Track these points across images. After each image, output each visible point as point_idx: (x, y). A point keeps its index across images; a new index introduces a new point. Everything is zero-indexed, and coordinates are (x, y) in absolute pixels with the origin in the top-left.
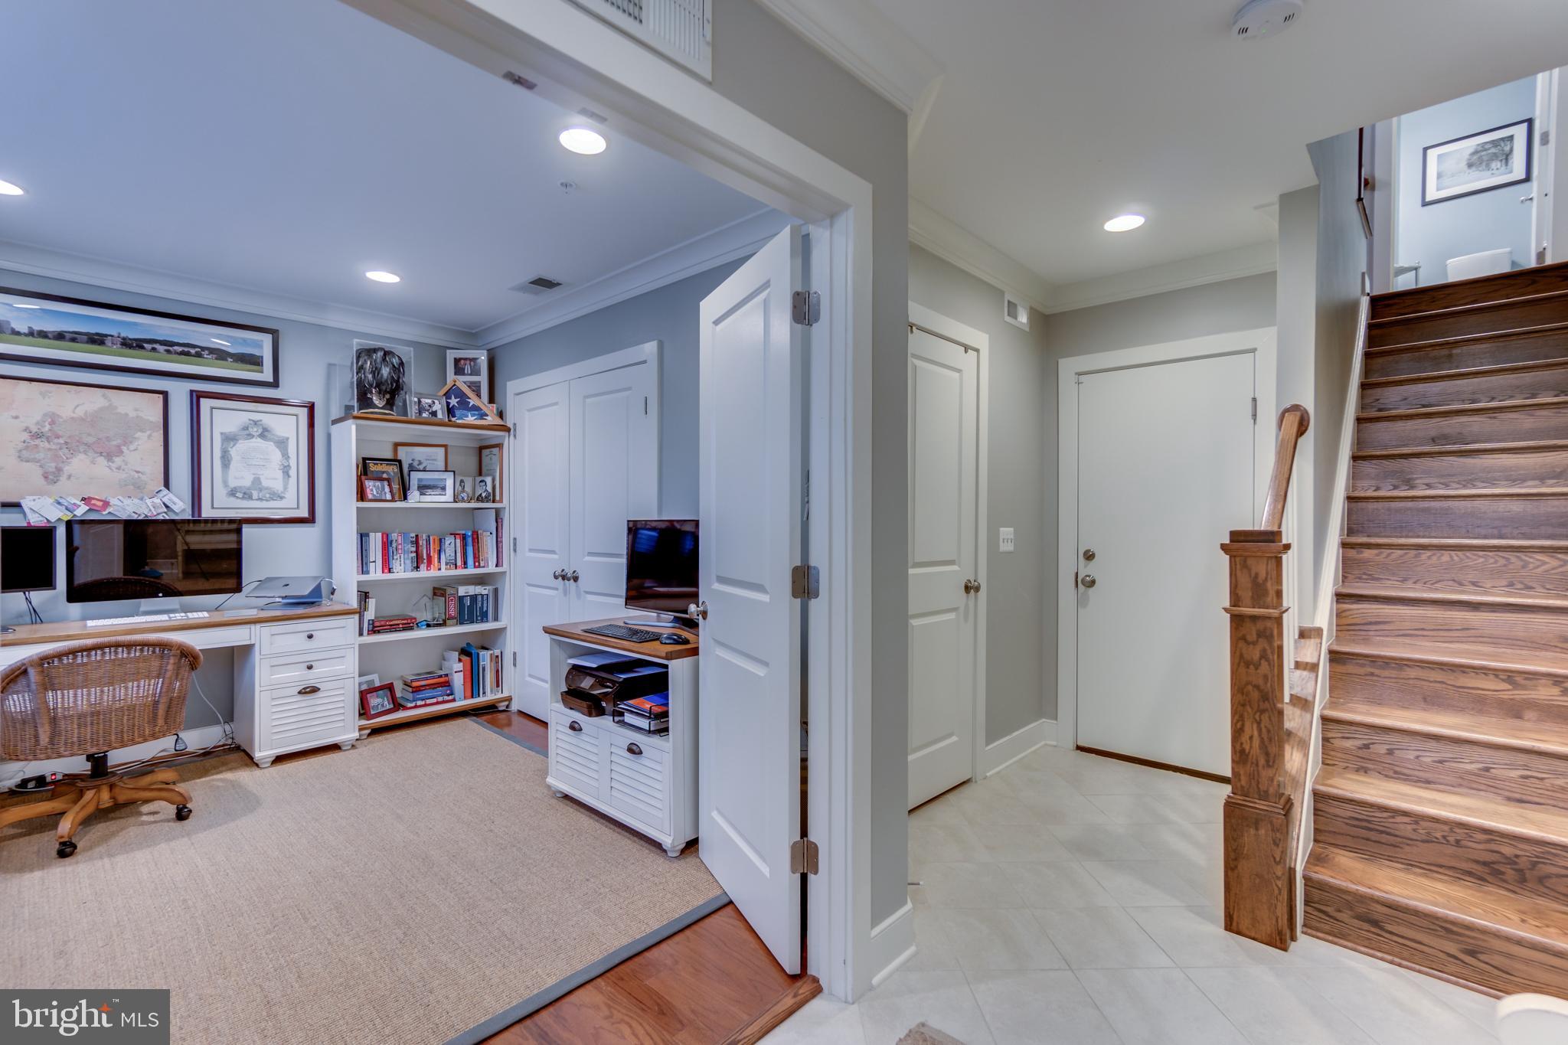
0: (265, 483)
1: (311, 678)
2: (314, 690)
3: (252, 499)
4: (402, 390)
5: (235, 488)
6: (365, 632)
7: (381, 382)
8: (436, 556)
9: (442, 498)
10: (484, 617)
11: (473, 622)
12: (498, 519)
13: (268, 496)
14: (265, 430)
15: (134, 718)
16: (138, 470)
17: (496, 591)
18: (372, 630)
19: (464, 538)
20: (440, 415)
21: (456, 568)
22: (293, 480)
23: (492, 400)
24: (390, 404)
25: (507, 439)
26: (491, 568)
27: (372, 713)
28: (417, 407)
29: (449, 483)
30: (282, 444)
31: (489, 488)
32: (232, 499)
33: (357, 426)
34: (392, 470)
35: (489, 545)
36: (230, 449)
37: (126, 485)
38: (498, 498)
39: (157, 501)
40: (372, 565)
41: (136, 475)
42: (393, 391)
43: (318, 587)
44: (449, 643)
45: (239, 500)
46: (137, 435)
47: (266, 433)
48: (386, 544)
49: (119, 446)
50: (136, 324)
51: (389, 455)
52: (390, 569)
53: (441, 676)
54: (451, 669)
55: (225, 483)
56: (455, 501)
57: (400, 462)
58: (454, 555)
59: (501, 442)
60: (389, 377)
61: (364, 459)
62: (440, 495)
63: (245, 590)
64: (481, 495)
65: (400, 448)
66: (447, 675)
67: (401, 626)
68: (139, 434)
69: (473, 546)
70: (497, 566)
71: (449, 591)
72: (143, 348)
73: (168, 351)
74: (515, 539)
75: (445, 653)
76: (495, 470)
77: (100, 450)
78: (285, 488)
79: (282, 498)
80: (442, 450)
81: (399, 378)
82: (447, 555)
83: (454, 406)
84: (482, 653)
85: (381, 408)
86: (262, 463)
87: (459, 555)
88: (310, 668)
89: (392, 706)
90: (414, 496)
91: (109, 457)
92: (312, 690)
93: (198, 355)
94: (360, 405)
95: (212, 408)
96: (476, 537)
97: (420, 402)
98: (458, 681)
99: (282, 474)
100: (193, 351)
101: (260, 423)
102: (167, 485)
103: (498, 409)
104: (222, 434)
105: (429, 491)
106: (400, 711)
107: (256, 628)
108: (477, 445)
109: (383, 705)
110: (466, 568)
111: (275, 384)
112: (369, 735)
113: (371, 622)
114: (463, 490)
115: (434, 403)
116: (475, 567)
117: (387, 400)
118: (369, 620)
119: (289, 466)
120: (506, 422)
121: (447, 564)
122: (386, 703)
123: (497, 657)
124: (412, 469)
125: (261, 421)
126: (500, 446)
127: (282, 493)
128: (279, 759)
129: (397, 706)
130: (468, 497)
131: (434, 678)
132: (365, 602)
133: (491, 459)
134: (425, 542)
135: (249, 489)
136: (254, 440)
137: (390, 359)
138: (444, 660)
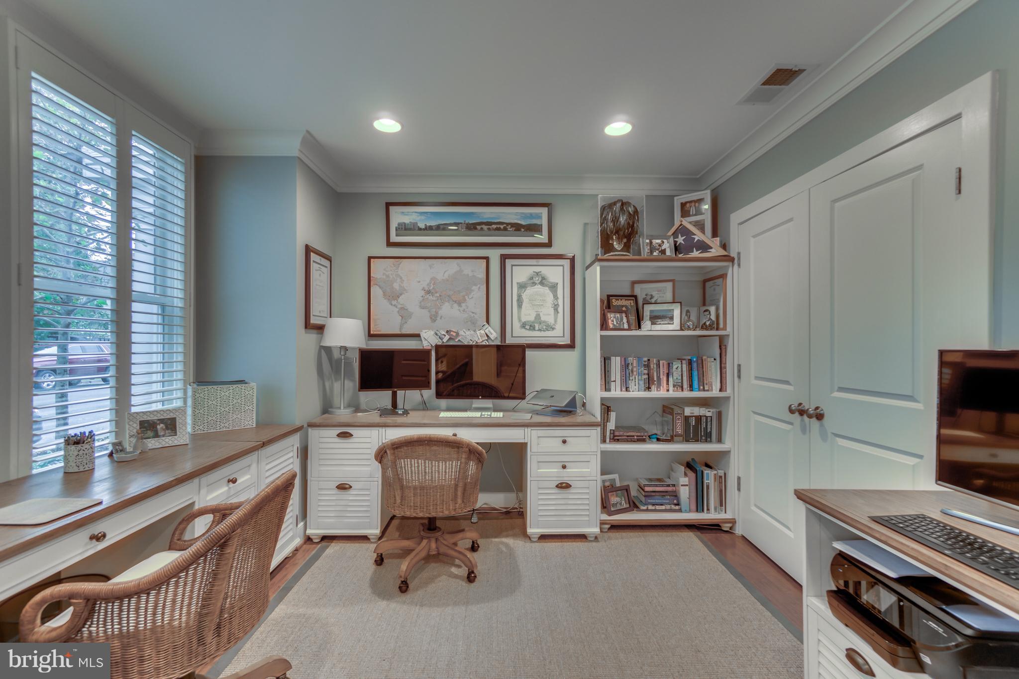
0: (543, 318)
1: (566, 476)
2: (568, 486)
3: (535, 330)
4: (637, 233)
5: (525, 322)
6: (608, 440)
7: (620, 229)
8: (665, 379)
9: (670, 327)
10: (708, 438)
11: (698, 441)
12: (722, 347)
13: (544, 327)
14: (543, 278)
15: (443, 495)
16: (473, 311)
17: (720, 414)
18: (613, 439)
19: (690, 363)
20: (668, 253)
21: (682, 390)
22: (560, 315)
23: (715, 234)
24: (627, 248)
25: (730, 269)
26: (715, 392)
27: (612, 509)
28: (649, 248)
29: (677, 313)
30: (553, 287)
31: (713, 317)
32: (523, 330)
33: (601, 268)
34: (629, 303)
35: (713, 370)
36: (522, 294)
37: (467, 322)
38: (721, 326)
39: (482, 332)
40: (613, 384)
41: (472, 315)
42: (629, 235)
43: (574, 399)
44: (676, 457)
45: (527, 331)
46: (473, 289)
47: (544, 281)
48: (625, 366)
49: (464, 296)
50: (472, 213)
51: (627, 292)
52: (626, 388)
53: (668, 486)
54: (678, 482)
55: (520, 320)
56: (681, 329)
57: (636, 297)
58: (680, 378)
59: (725, 273)
60: (626, 223)
61: (609, 296)
62: (669, 324)
63: (528, 398)
64: (705, 323)
65: (636, 286)
66: (674, 485)
67: (636, 438)
68: (474, 288)
69: (698, 370)
70: (721, 390)
71: (677, 410)
72: (476, 229)
73: (489, 229)
74: (739, 366)
75: (673, 465)
76: (719, 300)
77: (455, 299)
78: (556, 321)
79: (553, 329)
80: (670, 285)
81: (633, 223)
82: (675, 378)
83: (680, 243)
84: (707, 471)
85: (620, 251)
86: (542, 304)
87: (685, 378)
88: (564, 467)
89: (628, 506)
90: (647, 325)
91: (459, 304)
92: (564, 486)
93: (505, 229)
94: (603, 251)
95: (513, 266)
96: (701, 363)
97: (651, 243)
98: (685, 493)
99: (553, 311)
100: (502, 227)
101: (540, 273)
102: (488, 321)
103: (721, 242)
104: (517, 283)
105: (659, 321)
106: (635, 511)
107: (528, 430)
108: (702, 279)
109: (621, 504)
110: (692, 390)
111: (549, 245)
112: (609, 529)
113: (612, 432)
114: (689, 320)
115: (663, 242)
116: (699, 390)
117: (625, 243)
118: (611, 430)
119: (558, 304)
120: (729, 253)
121: (674, 386)
122: (623, 502)
123: (721, 477)
124: (647, 302)
125: (541, 272)
126: (723, 276)
127: (554, 325)
128: (543, 537)
129: (634, 506)
130: (693, 325)
131: (663, 486)
132: (608, 415)
133: (714, 289)
134: (655, 366)
135: (533, 322)
136: (536, 286)
137: (627, 208)
138: (672, 470)
